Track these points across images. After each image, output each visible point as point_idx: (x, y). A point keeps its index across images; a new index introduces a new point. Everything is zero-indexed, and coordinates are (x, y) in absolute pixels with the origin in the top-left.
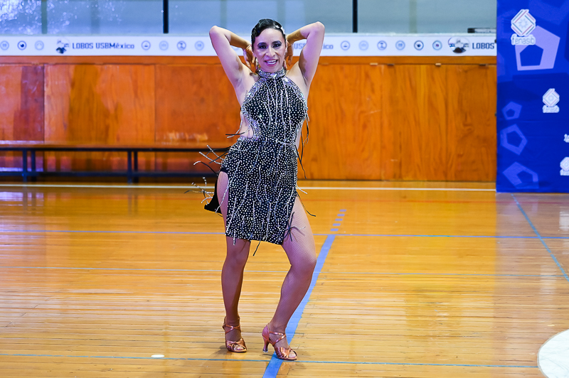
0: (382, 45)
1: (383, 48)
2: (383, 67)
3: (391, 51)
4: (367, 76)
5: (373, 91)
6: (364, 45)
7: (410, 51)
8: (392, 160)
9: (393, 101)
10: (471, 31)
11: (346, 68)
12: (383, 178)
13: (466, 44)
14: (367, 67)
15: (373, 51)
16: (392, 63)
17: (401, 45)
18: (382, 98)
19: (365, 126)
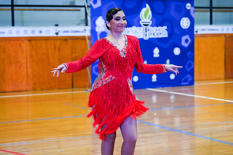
0: (26, 32)
1: (26, 33)
2: (27, 41)
3: (30, 34)
4: (20, 45)
5: (23, 52)
6: (18, 32)
7: (37, 34)
8: (32, 82)
9: (31, 56)
10: (57, 25)
11: (12, 42)
12: (28, 89)
13: (59, 31)
14: (20, 42)
15: (22, 34)
16: (30, 39)
17: (33, 32)
18: (26, 55)
19: (20, 68)
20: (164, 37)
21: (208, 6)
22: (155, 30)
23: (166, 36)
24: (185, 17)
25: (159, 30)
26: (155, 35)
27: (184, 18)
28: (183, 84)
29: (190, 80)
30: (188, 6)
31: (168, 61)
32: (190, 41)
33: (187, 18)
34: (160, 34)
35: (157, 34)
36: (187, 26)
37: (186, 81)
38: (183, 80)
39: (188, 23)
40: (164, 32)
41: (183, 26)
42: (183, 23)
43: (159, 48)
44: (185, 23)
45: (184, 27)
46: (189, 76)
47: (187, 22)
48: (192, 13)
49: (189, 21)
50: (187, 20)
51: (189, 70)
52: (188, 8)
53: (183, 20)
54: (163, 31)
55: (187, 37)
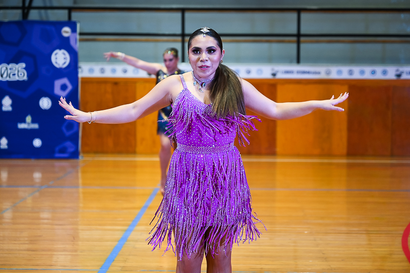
20: (21, 79)
21: (179, 31)
22: (5, 68)
23: (25, 78)
24: (60, 49)
25: (10, 69)
26: (5, 75)
27: (57, 51)
28: (57, 155)
29: (71, 150)
30: (66, 31)
31: (29, 119)
32: (70, 87)
33: (63, 51)
34: (14, 75)
35: (8, 75)
36: (65, 63)
37: (63, 151)
38: (57, 149)
39: (65, 59)
40: (20, 73)
41: (56, 63)
42: (56, 58)
43: (11, 97)
44: (60, 59)
45: (59, 65)
46: (68, 144)
47: (63, 56)
48: (72, 42)
49: (68, 56)
50: (64, 54)
51: (68, 134)
52: (65, 35)
53: (56, 54)
54: (18, 72)
55: (65, 81)
